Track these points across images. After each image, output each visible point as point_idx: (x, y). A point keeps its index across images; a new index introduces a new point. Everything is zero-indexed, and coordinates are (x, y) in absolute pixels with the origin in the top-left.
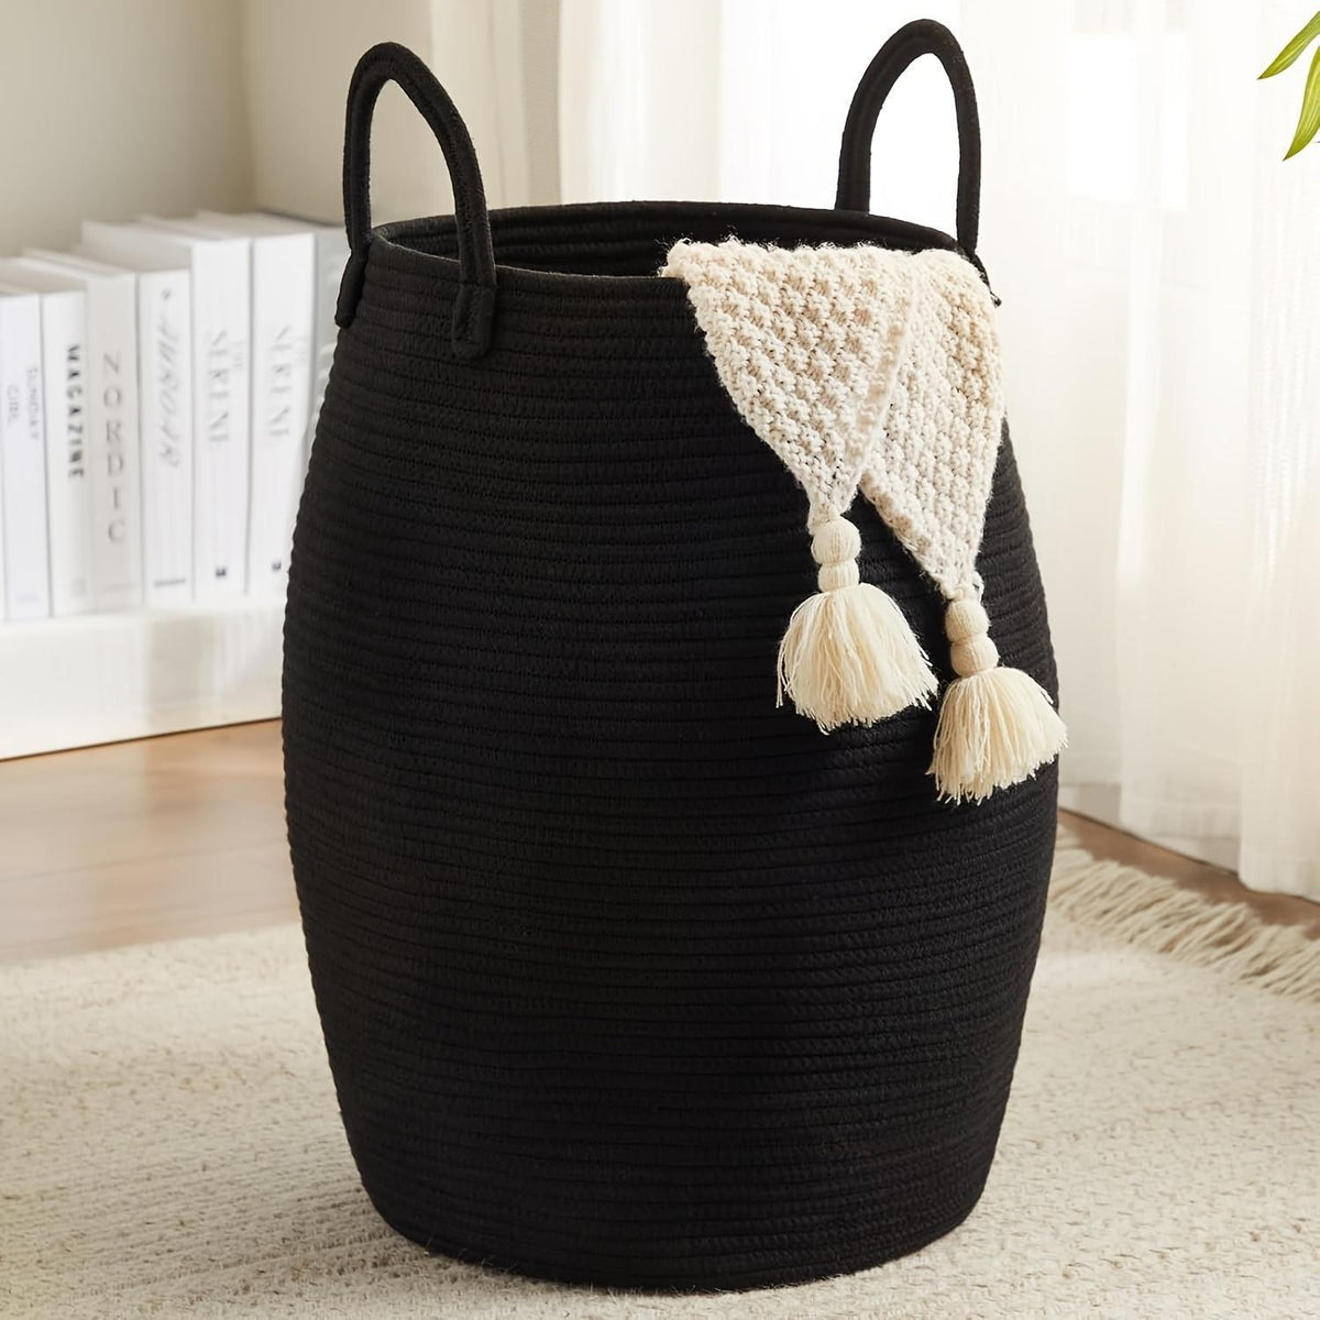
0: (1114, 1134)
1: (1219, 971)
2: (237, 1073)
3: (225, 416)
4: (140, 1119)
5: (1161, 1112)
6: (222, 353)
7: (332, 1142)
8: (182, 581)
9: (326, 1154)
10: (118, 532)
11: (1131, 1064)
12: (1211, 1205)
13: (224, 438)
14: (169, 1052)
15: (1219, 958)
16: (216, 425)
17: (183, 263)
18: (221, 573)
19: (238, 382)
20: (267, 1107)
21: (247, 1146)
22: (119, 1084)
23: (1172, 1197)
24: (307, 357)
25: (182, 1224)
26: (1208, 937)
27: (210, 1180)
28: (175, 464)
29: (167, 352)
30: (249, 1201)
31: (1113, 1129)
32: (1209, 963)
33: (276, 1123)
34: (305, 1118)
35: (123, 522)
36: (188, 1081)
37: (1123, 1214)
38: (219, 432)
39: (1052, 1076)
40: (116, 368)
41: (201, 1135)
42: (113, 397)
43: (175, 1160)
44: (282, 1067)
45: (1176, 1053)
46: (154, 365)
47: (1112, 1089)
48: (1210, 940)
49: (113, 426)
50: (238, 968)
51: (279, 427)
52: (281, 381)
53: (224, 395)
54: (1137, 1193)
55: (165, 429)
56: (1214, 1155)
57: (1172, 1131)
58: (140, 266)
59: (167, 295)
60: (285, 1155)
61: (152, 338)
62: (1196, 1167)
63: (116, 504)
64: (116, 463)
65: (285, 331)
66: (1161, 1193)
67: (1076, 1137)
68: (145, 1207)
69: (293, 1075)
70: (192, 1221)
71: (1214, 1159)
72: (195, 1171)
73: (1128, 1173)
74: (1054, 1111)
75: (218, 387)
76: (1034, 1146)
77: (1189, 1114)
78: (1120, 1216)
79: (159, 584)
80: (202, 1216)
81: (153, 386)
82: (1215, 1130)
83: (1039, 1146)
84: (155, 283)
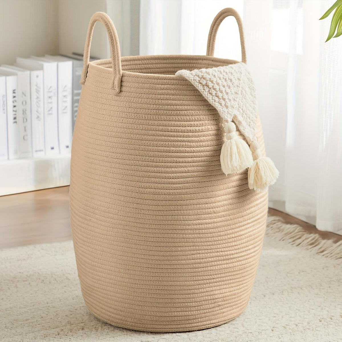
0: (283, 294)
1: (311, 251)
2: (55, 280)
3: (52, 108)
4: (31, 290)
5: (295, 288)
6: (51, 92)
7: (80, 297)
8: (42, 150)
9: (78, 300)
10: (26, 138)
11: (287, 275)
12: (309, 312)
13: (51, 114)
14: (39, 273)
15: (311, 248)
16: (49, 110)
17: (41, 68)
18: (53, 148)
19: (54, 100)
20: (63, 288)
21: (57, 298)
22: (26, 281)
23: (299, 310)
24: (71, 93)
25: (42, 317)
26: (308, 243)
27: (49, 306)
28: (40, 120)
29: (37, 91)
30: (59, 312)
31: (283, 292)
32: (308, 249)
33: (65, 292)
34: (73, 291)
35: (27, 135)
36: (43, 281)
37: (287, 314)
38: (50, 112)
39: (267, 278)
40: (25, 95)
41: (47, 295)
42: (24, 103)
43: (40, 301)
44: (67, 278)
45: (299, 273)
46: (34, 95)
47: (282, 282)
48: (308, 244)
49: (24, 110)
50: (57, 252)
51: (65, 111)
52: (65, 99)
53: (51, 103)
54: (290, 309)
55: (37, 111)
56: (310, 299)
57: (298, 293)
58: (31, 69)
59: (37, 77)
60: (68, 300)
61: (34, 88)
62: (305, 302)
63: (25, 130)
64: (25, 120)
65: (66, 86)
66: (296, 309)
67: (273, 294)
68: (33, 313)
69: (70, 280)
70: (45, 317)
71: (310, 300)
72: (45, 304)
73: (287, 304)
74: (268, 287)
75: (50, 101)
76: (263, 296)
77: (303, 288)
78: (286, 315)
79: (36, 151)
80: (47, 315)
81: (34, 100)
82: (310, 293)
83: (265, 296)
84: (35, 73)
